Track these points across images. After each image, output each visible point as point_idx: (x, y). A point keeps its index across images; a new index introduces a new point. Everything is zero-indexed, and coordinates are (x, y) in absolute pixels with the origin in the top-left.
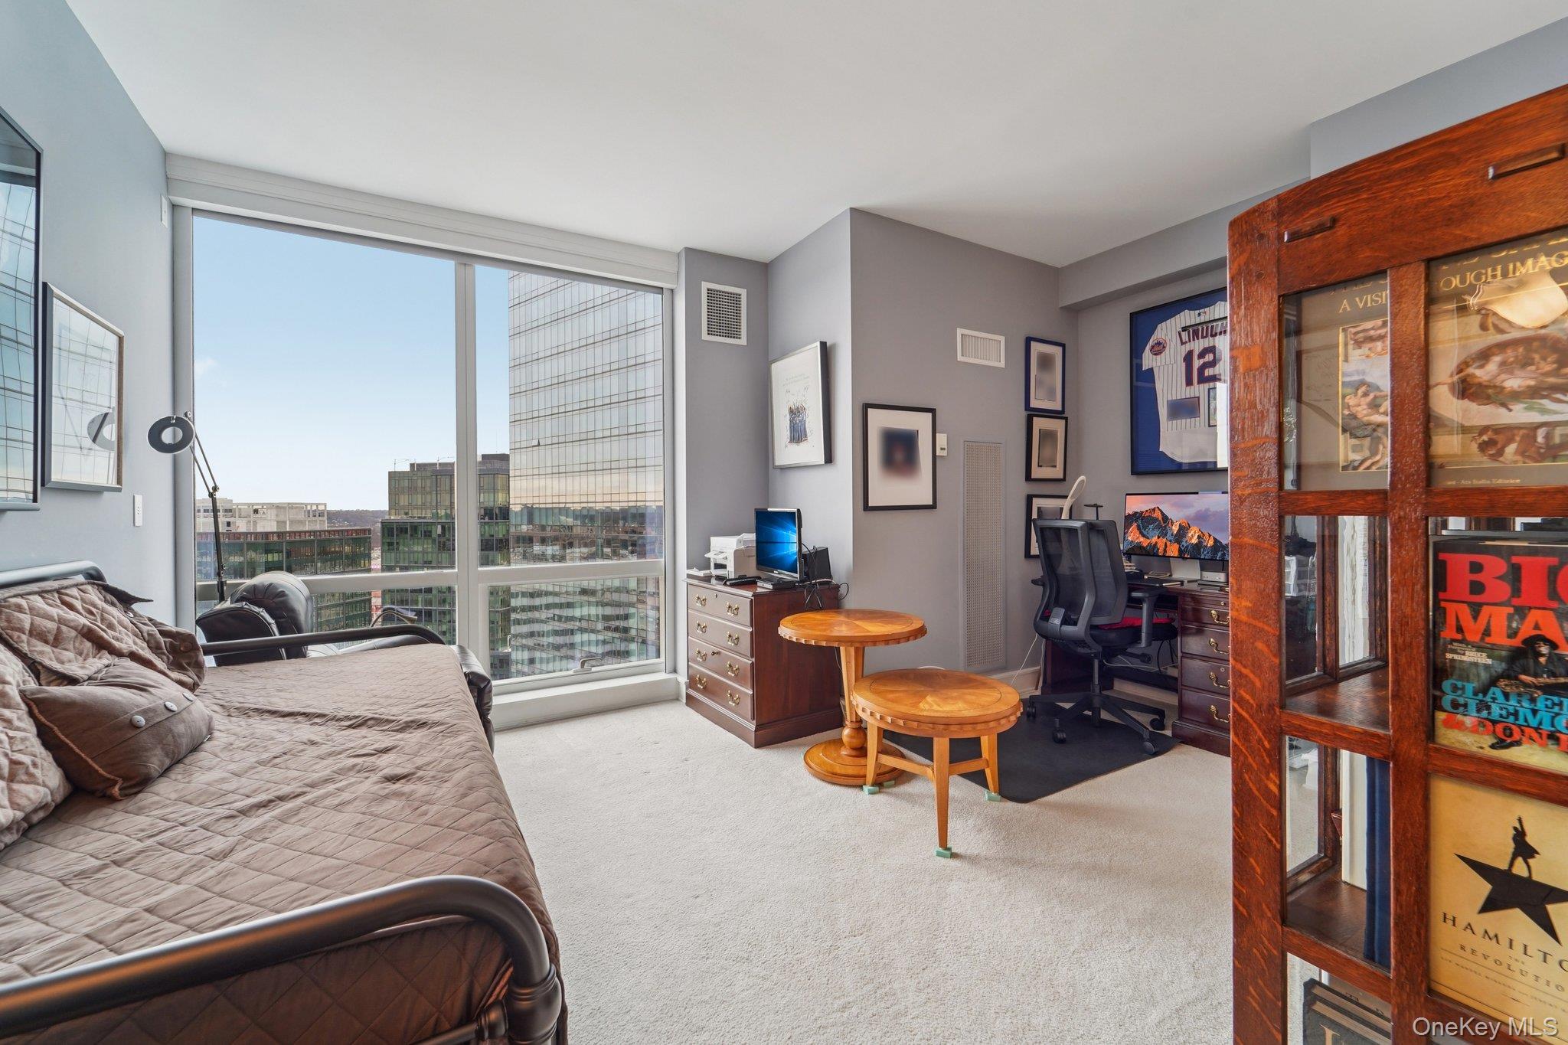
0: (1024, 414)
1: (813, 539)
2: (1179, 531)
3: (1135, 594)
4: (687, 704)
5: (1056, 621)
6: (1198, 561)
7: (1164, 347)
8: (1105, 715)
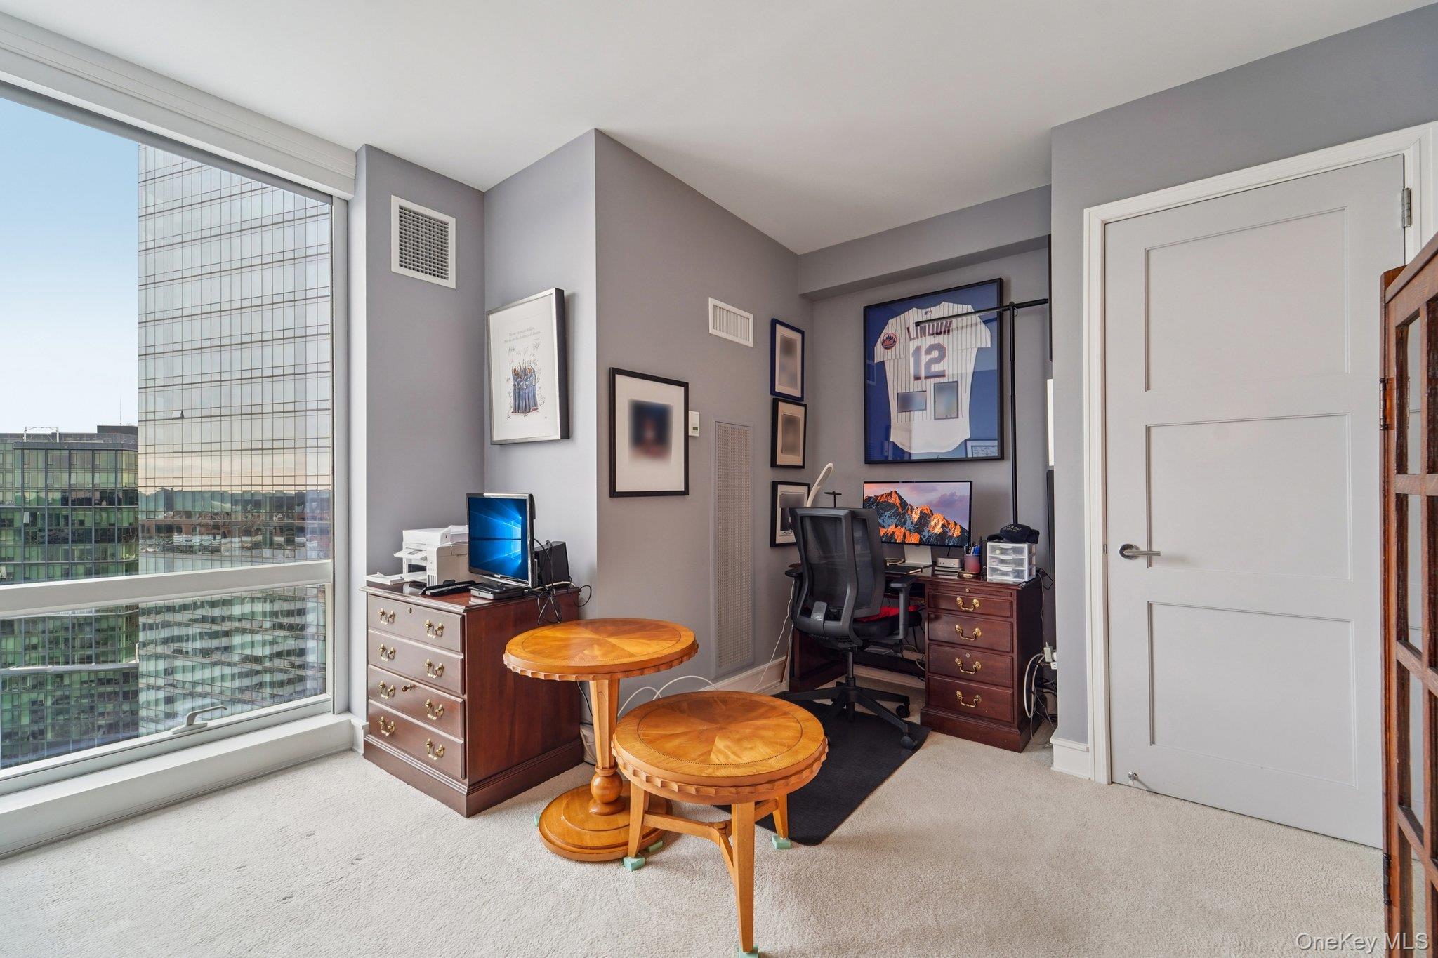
0: (769, 398)
1: (545, 533)
2: (920, 518)
3: (893, 585)
4: (366, 756)
5: (818, 617)
6: (930, 547)
7: (895, 342)
8: (858, 708)
